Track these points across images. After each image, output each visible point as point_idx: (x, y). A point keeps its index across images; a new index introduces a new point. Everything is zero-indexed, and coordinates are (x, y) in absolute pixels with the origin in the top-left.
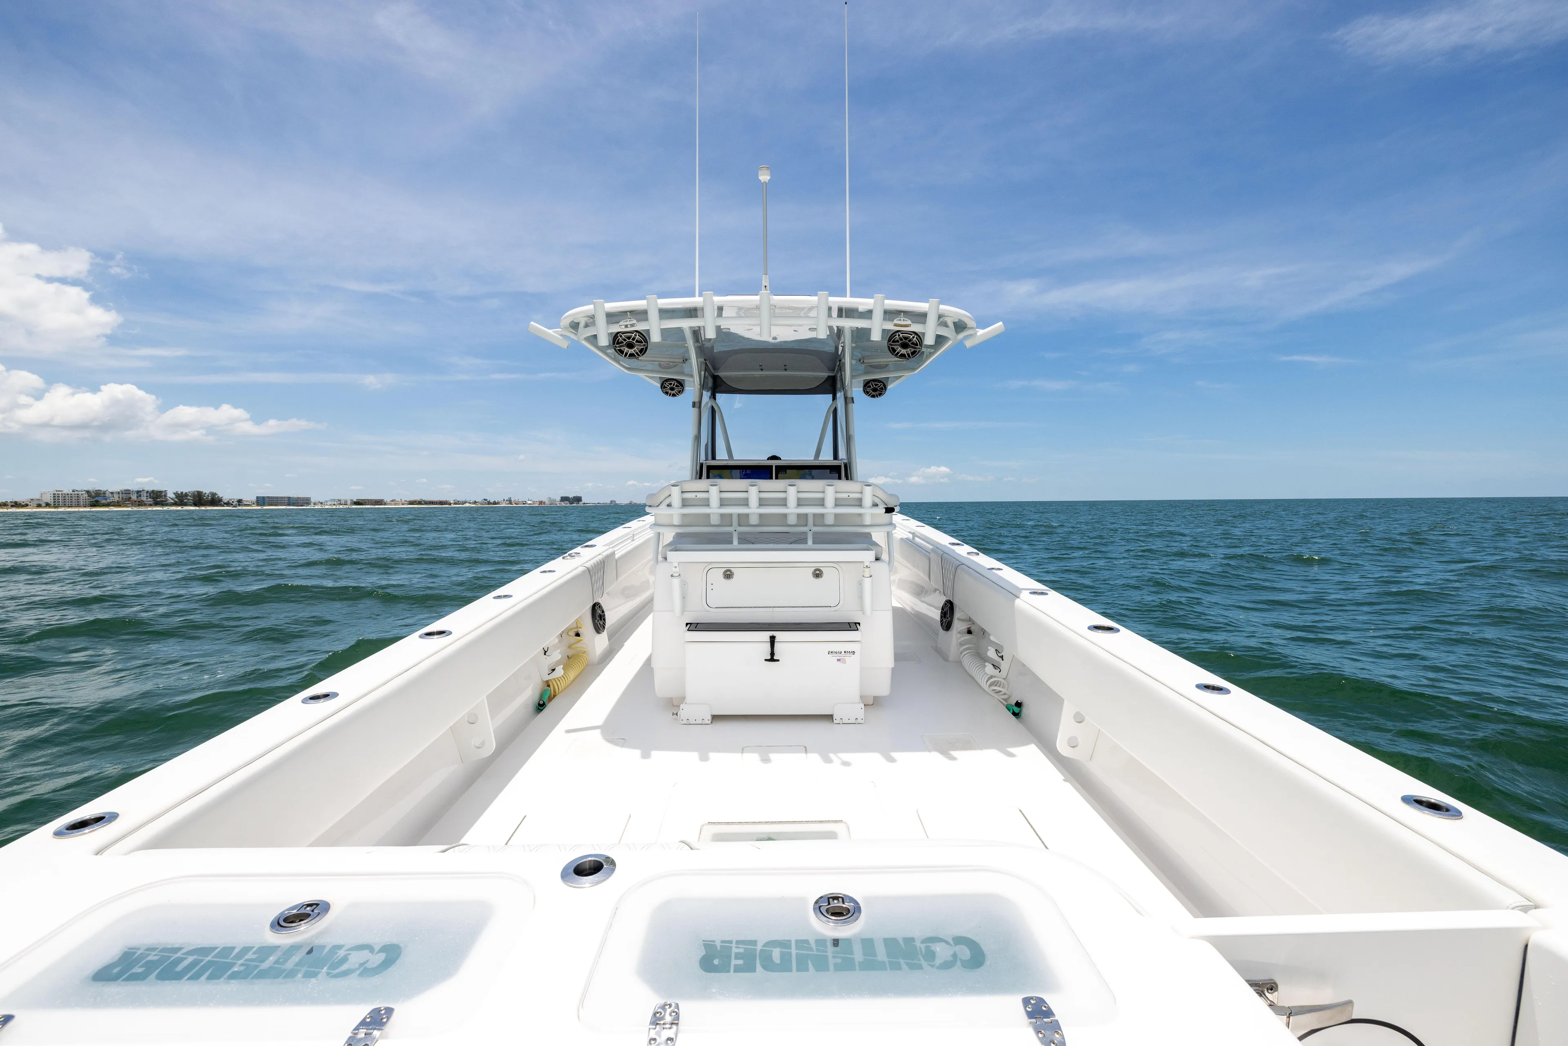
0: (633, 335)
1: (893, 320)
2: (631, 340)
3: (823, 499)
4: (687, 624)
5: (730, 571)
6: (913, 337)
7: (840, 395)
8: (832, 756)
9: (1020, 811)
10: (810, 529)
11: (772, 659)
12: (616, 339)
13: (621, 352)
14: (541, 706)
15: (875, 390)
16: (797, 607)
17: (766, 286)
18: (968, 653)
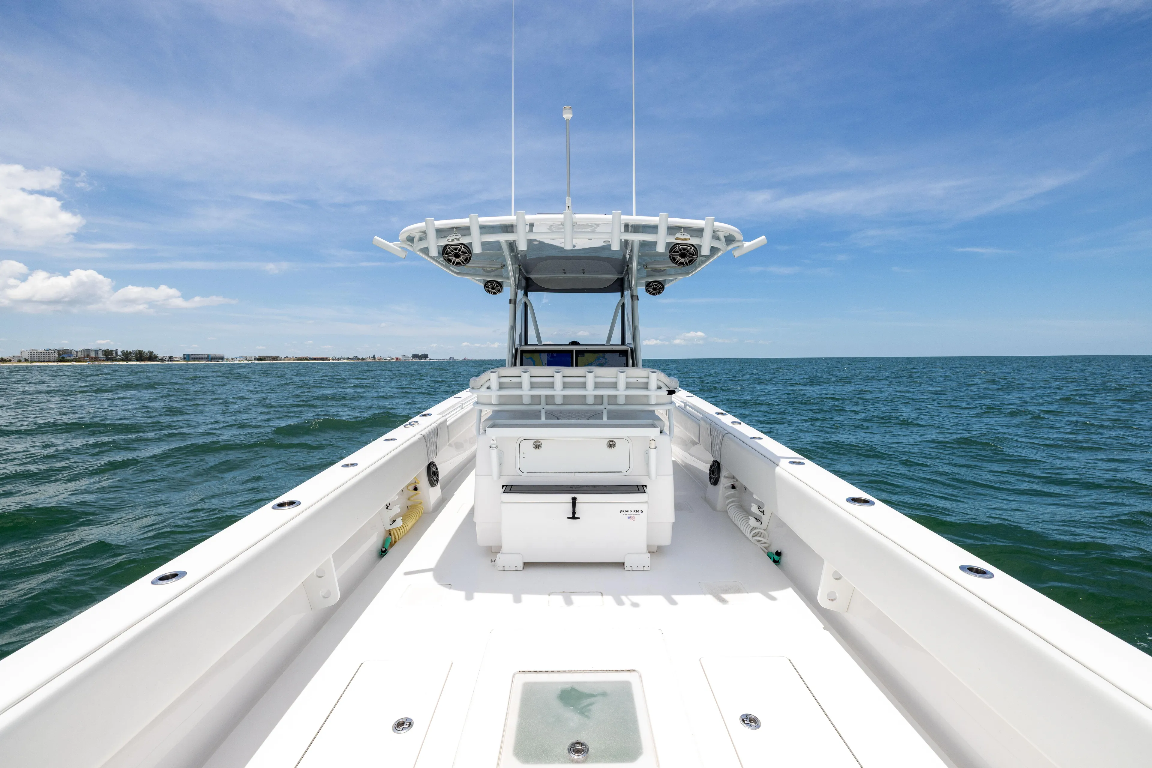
0: (459, 247)
1: (674, 235)
2: (457, 251)
3: (616, 383)
4: (503, 486)
5: (539, 442)
6: (691, 249)
7: (627, 293)
8: (624, 598)
9: (790, 661)
10: (605, 408)
11: (574, 517)
12: (445, 251)
13: (450, 261)
14: (383, 553)
15: (655, 289)
16: (594, 472)
17: (569, 207)
18: (733, 505)
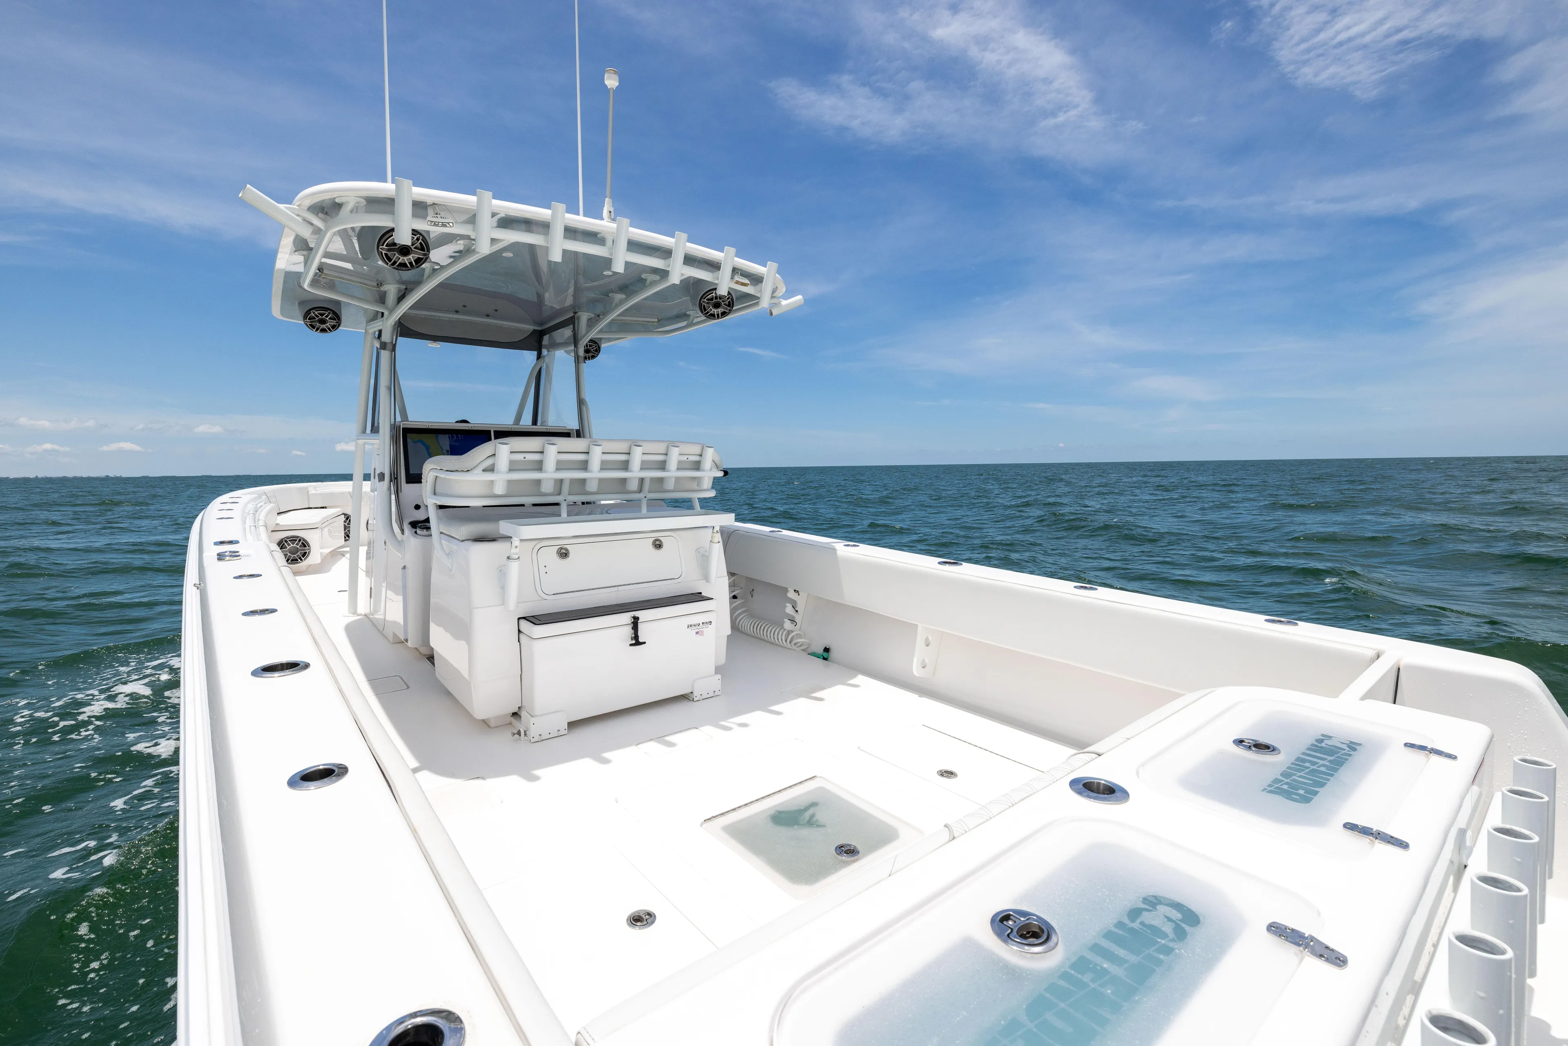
1: (733, 278)
4: (519, 619)
6: (728, 298)
7: (545, 353)
10: (645, 496)
11: (637, 643)
13: (389, 258)
18: (744, 616)
